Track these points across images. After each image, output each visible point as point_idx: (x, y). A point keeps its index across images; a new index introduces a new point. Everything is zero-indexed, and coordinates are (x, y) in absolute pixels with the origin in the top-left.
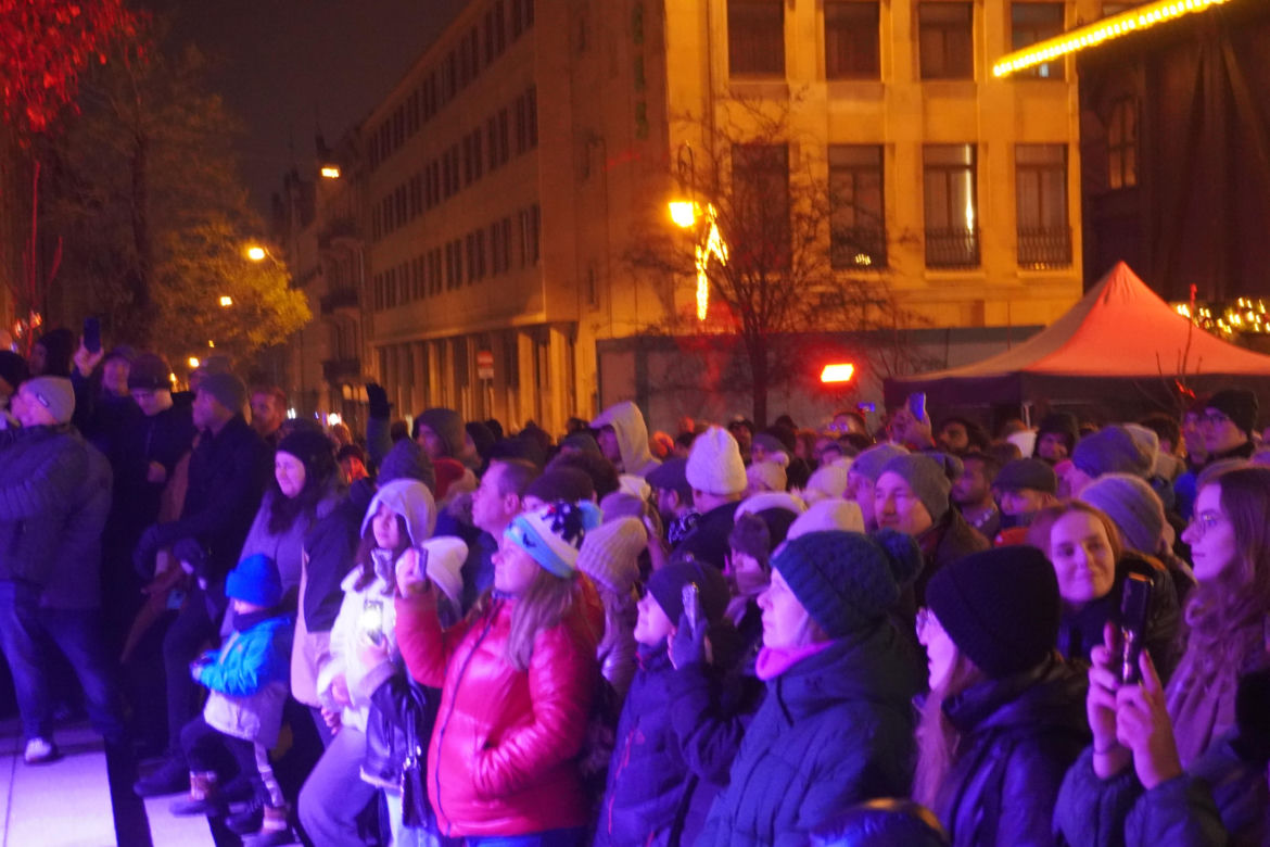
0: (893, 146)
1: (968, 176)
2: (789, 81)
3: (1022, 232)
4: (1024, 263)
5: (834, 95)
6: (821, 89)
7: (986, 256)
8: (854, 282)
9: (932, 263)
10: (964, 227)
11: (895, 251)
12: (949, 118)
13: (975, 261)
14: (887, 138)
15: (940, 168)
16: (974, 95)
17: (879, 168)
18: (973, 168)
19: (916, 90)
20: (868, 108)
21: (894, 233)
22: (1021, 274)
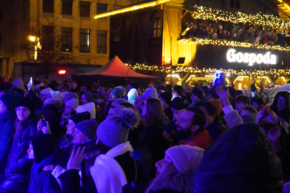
0: (74, 28)
1: (88, 35)
2: (54, 14)
3: (98, 47)
4: (98, 53)
5: (63, 18)
6: (61, 16)
7: (91, 51)
8: (66, 54)
9: (81, 52)
10: (87, 45)
11: (74, 49)
12: (85, 24)
13: (89, 52)
14: (73, 27)
15: (83, 34)
16: (90, 20)
17: (71, 32)
18: (89, 34)
19: (79, 18)
20: (70, 21)
21: (74, 46)
22: (97, 54)
